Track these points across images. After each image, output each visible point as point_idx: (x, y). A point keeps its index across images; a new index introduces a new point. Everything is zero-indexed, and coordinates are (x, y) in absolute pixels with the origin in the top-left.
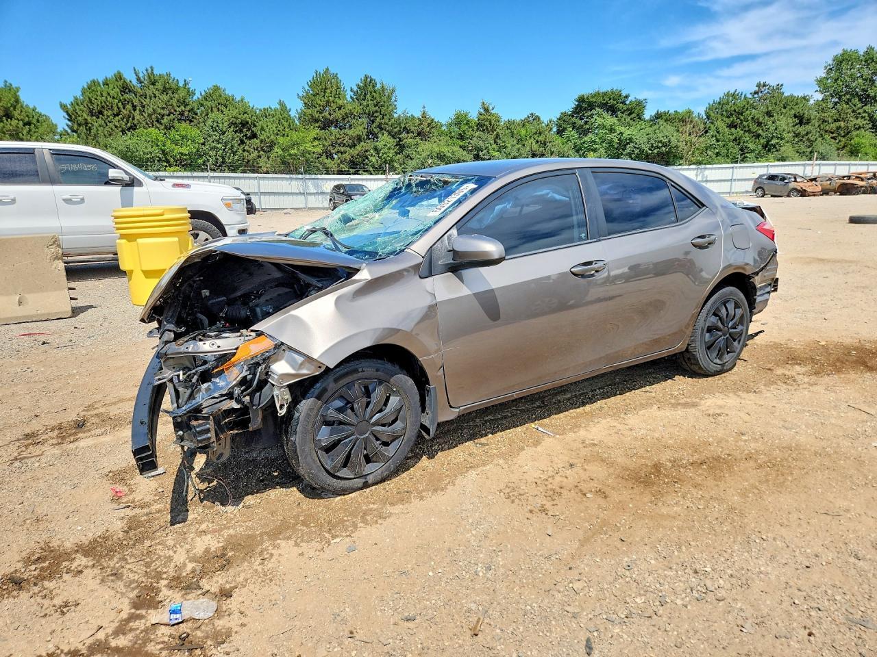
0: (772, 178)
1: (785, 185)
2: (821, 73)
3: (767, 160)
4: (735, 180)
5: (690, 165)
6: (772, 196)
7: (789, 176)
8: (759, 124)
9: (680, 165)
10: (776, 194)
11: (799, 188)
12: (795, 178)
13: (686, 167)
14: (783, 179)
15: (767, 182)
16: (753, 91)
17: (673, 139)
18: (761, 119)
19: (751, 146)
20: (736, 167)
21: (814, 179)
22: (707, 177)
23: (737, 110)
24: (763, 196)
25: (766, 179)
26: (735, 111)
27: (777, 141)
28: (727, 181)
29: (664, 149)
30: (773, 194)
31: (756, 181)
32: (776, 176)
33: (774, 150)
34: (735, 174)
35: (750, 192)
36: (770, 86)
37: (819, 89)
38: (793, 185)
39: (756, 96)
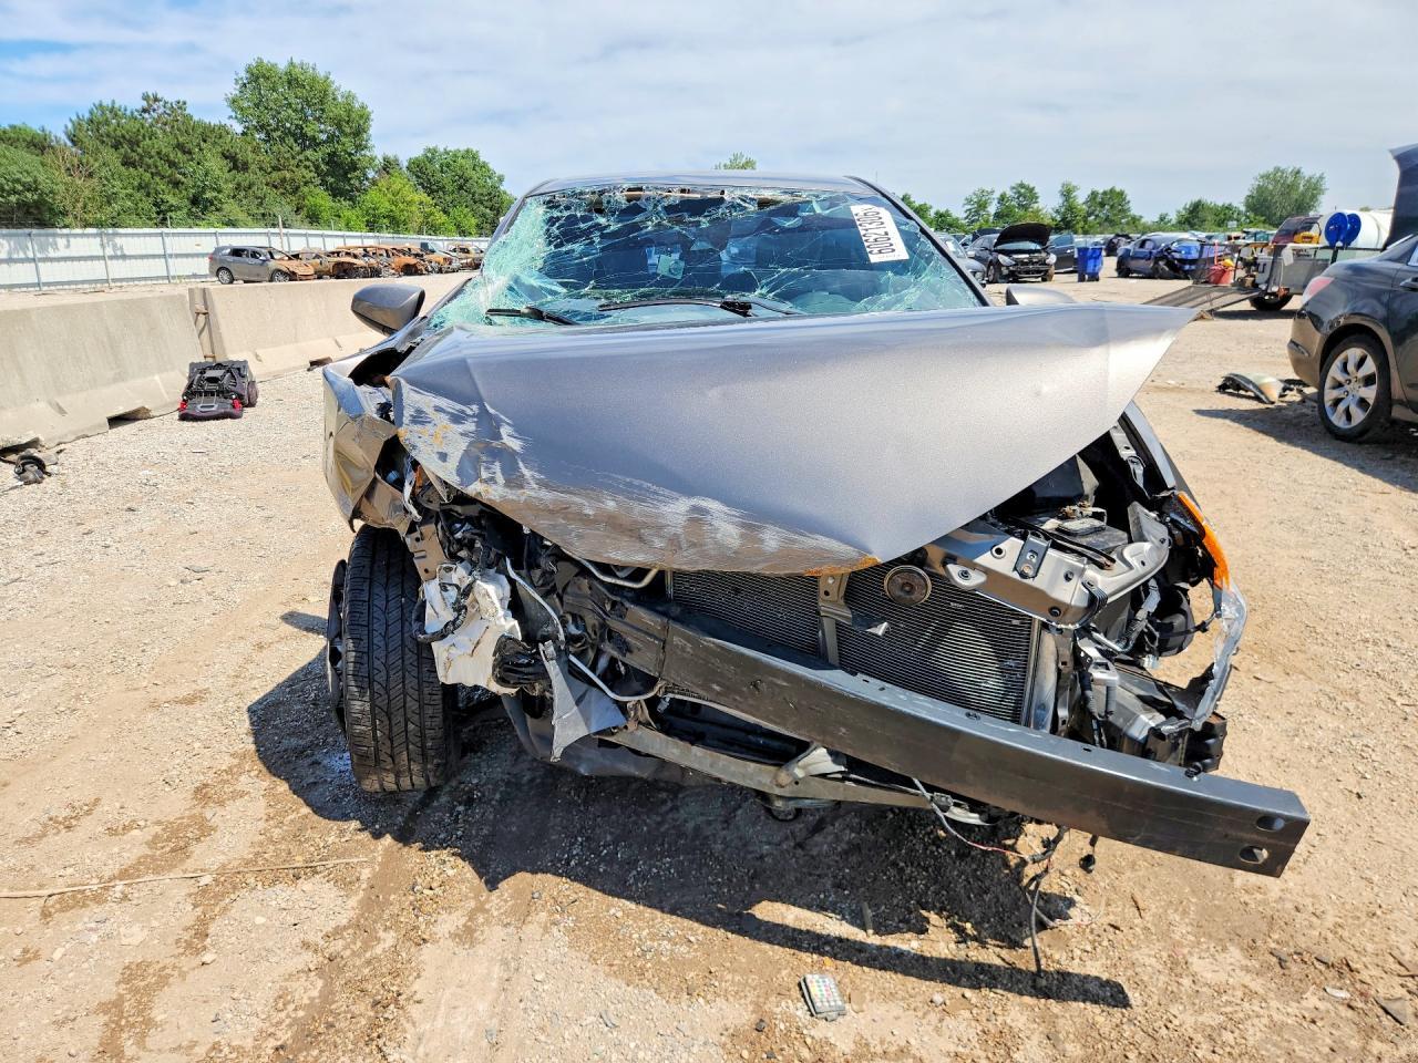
0: (237, 252)
1: (261, 265)
2: (233, 90)
3: (210, 225)
4: (171, 256)
5: (85, 227)
6: (245, 282)
7: (263, 250)
8: (172, 164)
9: (66, 226)
10: (252, 279)
11: (285, 269)
12: (271, 254)
13: (78, 231)
14: (254, 254)
15: (231, 259)
16: (139, 107)
17: (41, 178)
18: (171, 155)
19: (173, 200)
20: (168, 234)
21: (296, 256)
22: (121, 248)
23: (127, 137)
24: (231, 282)
25: (229, 254)
26: (123, 137)
27: (215, 194)
28: (159, 256)
29: (29, 195)
30: (247, 278)
31: (212, 258)
32: (243, 250)
33: (214, 208)
34: (167, 246)
35: (205, 276)
36: (166, 103)
37: (233, 114)
38: (273, 264)
39: (146, 115)
